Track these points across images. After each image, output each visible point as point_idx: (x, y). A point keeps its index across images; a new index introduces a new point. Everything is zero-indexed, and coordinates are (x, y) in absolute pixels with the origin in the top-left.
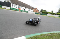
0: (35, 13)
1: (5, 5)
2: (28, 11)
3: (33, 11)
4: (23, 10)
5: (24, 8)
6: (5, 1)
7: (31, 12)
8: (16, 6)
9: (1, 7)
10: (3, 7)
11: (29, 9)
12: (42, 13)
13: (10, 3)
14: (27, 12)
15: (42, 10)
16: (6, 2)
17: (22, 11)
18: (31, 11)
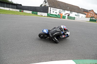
0: (88, 19)
1: (42, 10)
2: (76, 17)
3: (84, 16)
4: (67, 15)
5: (69, 12)
6: (42, 5)
8: (56, 10)
9: (37, 14)
10: (39, 13)
11: (76, 14)
13: (48, 7)
14: (74, 18)
16: (43, 6)
17: (64, 17)
18: (81, 17)
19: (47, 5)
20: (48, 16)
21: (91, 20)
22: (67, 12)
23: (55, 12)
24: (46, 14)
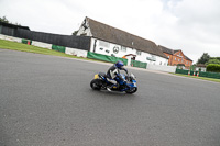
1: (76, 44)
2: (148, 62)
6: (76, 32)
7: (160, 65)
8: (106, 46)
9: (64, 51)
10: (69, 51)
12: (204, 70)
13: (89, 38)
15: (205, 60)
16: (79, 34)
18: (158, 63)
19: (88, 33)
20: (90, 56)
21: (178, 71)
22: (129, 51)
23: (105, 49)
24: (84, 53)
